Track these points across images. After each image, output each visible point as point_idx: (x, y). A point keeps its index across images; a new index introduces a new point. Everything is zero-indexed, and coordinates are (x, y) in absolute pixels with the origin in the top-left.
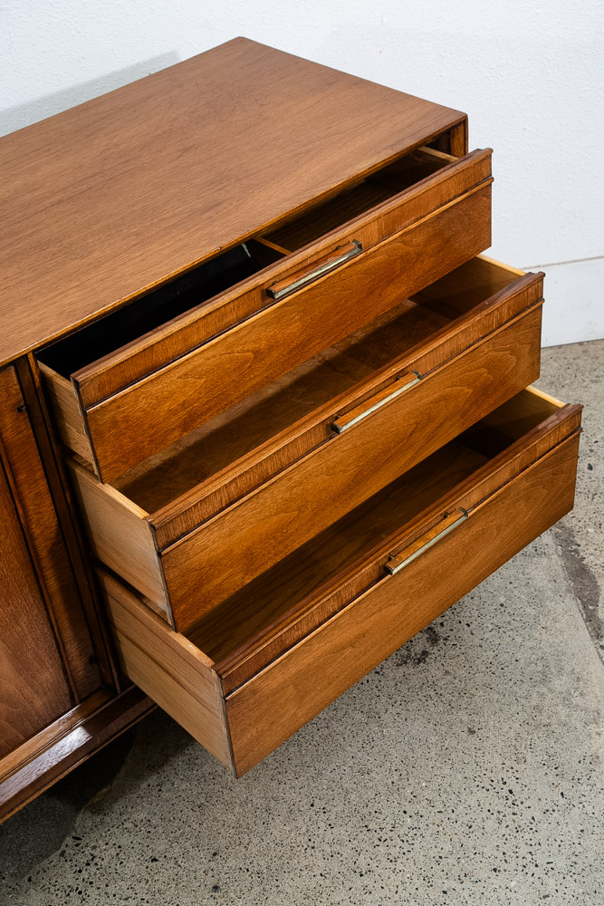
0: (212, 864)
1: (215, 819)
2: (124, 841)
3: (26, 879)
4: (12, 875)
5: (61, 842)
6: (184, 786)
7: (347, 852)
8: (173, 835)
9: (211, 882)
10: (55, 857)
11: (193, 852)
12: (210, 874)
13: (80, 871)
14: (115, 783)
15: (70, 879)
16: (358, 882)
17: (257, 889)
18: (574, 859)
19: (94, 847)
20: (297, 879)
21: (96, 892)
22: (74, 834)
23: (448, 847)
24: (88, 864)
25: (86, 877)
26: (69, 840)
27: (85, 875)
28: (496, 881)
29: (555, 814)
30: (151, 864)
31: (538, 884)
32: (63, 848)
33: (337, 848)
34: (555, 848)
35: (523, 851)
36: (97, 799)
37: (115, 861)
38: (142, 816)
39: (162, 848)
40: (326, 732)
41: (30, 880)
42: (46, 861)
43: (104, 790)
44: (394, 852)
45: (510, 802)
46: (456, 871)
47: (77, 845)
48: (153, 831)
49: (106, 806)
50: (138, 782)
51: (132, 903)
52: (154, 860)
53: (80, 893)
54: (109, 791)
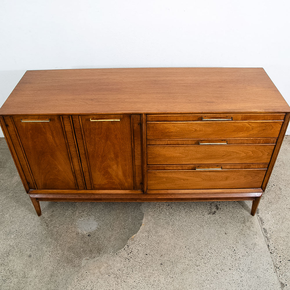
0: (161, 258)
1: (161, 247)
2: (139, 249)
3: (116, 254)
4: (112, 252)
5: (124, 246)
6: (154, 237)
7: (194, 260)
8: (151, 249)
9: (160, 262)
10: (123, 249)
11: (156, 254)
12: (160, 260)
13: (129, 254)
14: (137, 234)
15: (126, 256)
16: (196, 268)
17: (171, 266)
18: (249, 269)
19: (132, 249)
20: (181, 265)
21: (132, 260)
22: (127, 245)
23: (219, 262)
24: (130, 253)
25: (130, 256)
26: (126, 246)
28: (230, 272)
29: (245, 257)
31: (240, 274)
32: (125, 248)
33: (191, 259)
34: (244, 265)
35: (237, 265)
36: (133, 237)
37: (137, 253)
38: (144, 243)
39: (148, 252)
40: (190, 229)
41: (117, 254)
42: (120, 250)
43: (135, 235)
44: (206, 262)
45: (234, 253)
46: (220, 268)
47: (128, 248)
48: (146, 247)
49: (135, 239)
50: (143, 234)
51: (141, 264)
52: (146, 255)
53: (129, 259)
54: (136, 236)
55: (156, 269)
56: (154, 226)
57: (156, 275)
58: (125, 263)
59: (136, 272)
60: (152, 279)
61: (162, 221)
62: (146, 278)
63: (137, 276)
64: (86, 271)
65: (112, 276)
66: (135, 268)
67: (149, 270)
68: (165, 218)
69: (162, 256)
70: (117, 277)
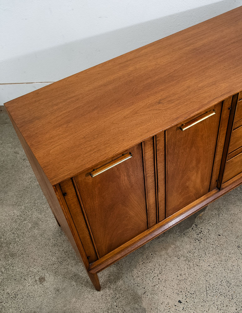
0: (237, 240)
1: (236, 227)
2: (210, 228)
3: (183, 234)
4: (179, 232)
5: (192, 225)
6: (226, 216)
8: (224, 229)
9: (237, 245)
10: (190, 229)
11: (231, 235)
12: (237, 242)
13: (198, 234)
14: (205, 211)
15: (195, 236)
19: (201, 229)
21: (203, 241)
22: (195, 224)
24: (200, 233)
25: (200, 236)
26: (194, 225)
27: (199, 236)
30: (218, 236)
32: (192, 227)
36: (201, 215)
37: (208, 233)
38: (214, 222)
39: (221, 232)
41: (184, 234)
42: (188, 230)
43: (202, 213)
47: (196, 227)
48: (218, 227)
49: (203, 218)
50: (212, 212)
51: (214, 246)
52: (219, 235)
53: (199, 240)
54: (204, 213)
55: (233, 252)
56: (224, 203)
57: (234, 259)
58: (195, 244)
59: (209, 255)
60: (230, 263)
61: (232, 197)
62: (222, 262)
63: (211, 259)
64: (151, 253)
65: (182, 258)
66: (208, 250)
67: (224, 253)
68: (236, 194)
69: (238, 238)
70: (187, 260)
